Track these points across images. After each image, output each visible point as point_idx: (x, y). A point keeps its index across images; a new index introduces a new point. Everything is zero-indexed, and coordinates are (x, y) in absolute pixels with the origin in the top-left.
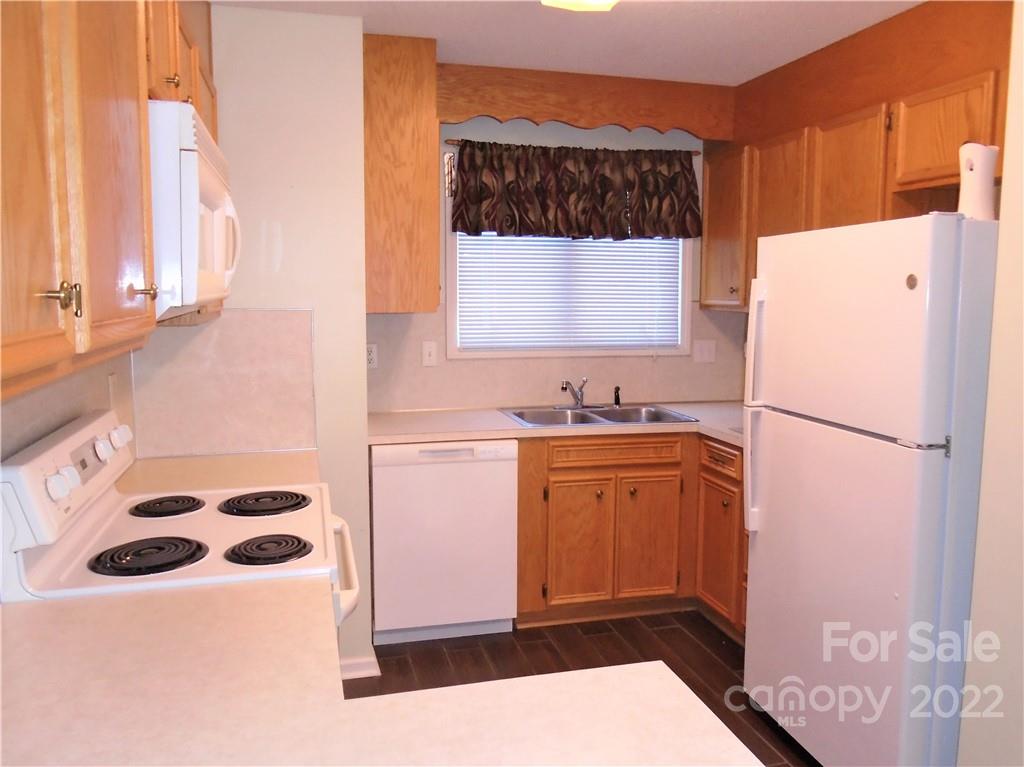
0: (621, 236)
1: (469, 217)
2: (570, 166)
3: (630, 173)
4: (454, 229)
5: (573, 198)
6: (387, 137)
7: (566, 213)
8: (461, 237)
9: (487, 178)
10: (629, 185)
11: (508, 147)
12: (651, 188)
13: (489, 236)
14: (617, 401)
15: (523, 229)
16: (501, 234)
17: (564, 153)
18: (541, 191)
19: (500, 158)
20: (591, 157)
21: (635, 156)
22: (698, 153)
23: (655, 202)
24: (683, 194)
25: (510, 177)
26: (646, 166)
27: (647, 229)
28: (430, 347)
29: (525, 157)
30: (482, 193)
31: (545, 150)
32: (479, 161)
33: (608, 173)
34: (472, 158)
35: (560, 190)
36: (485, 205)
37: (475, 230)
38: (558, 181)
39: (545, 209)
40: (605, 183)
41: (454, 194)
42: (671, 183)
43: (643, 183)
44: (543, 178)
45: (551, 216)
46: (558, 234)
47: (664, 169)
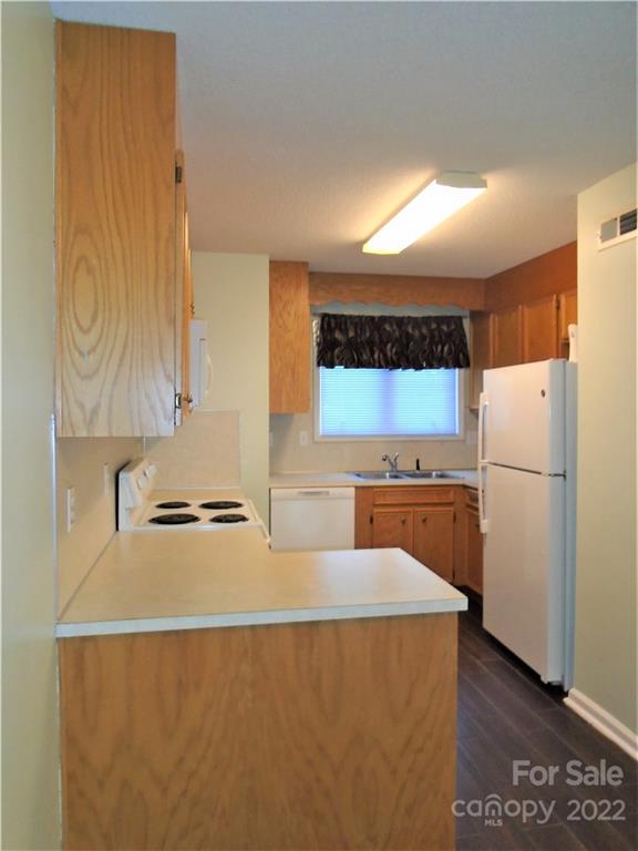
0: (419, 367)
1: (327, 357)
2: (388, 328)
3: (424, 331)
4: (319, 365)
5: (389, 346)
6: (281, 316)
7: (385, 355)
8: (323, 371)
9: (338, 335)
10: (423, 337)
11: (351, 317)
12: (437, 339)
13: (340, 369)
14: (418, 468)
15: (360, 365)
16: (346, 367)
17: (383, 319)
18: (370, 343)
19: (346, 323)
20: (400, 322)
21: (427, 320)
22: (466, 317)
23: (439, 348)
24: (457, 342)
25: (351, 334)
26: (434, 326)
27: (434, 363)
28: (304, 434)
29: (360, 322)
30: (336, 343)
31: (372, 318)
32: (333, 325)
33: (410, 330)
34: (329, 324)
35: (381, 341)
36: (337, 351)
37: (331, 365)
38: (380, 336)
39: (372, 354)
40: (409, 337)
41: (318, 344)
42: (449, 335)
43: (432, 337)
44: (371, 335)
45: (376, 356)
46: (380, 367)
47: (445, 328)
